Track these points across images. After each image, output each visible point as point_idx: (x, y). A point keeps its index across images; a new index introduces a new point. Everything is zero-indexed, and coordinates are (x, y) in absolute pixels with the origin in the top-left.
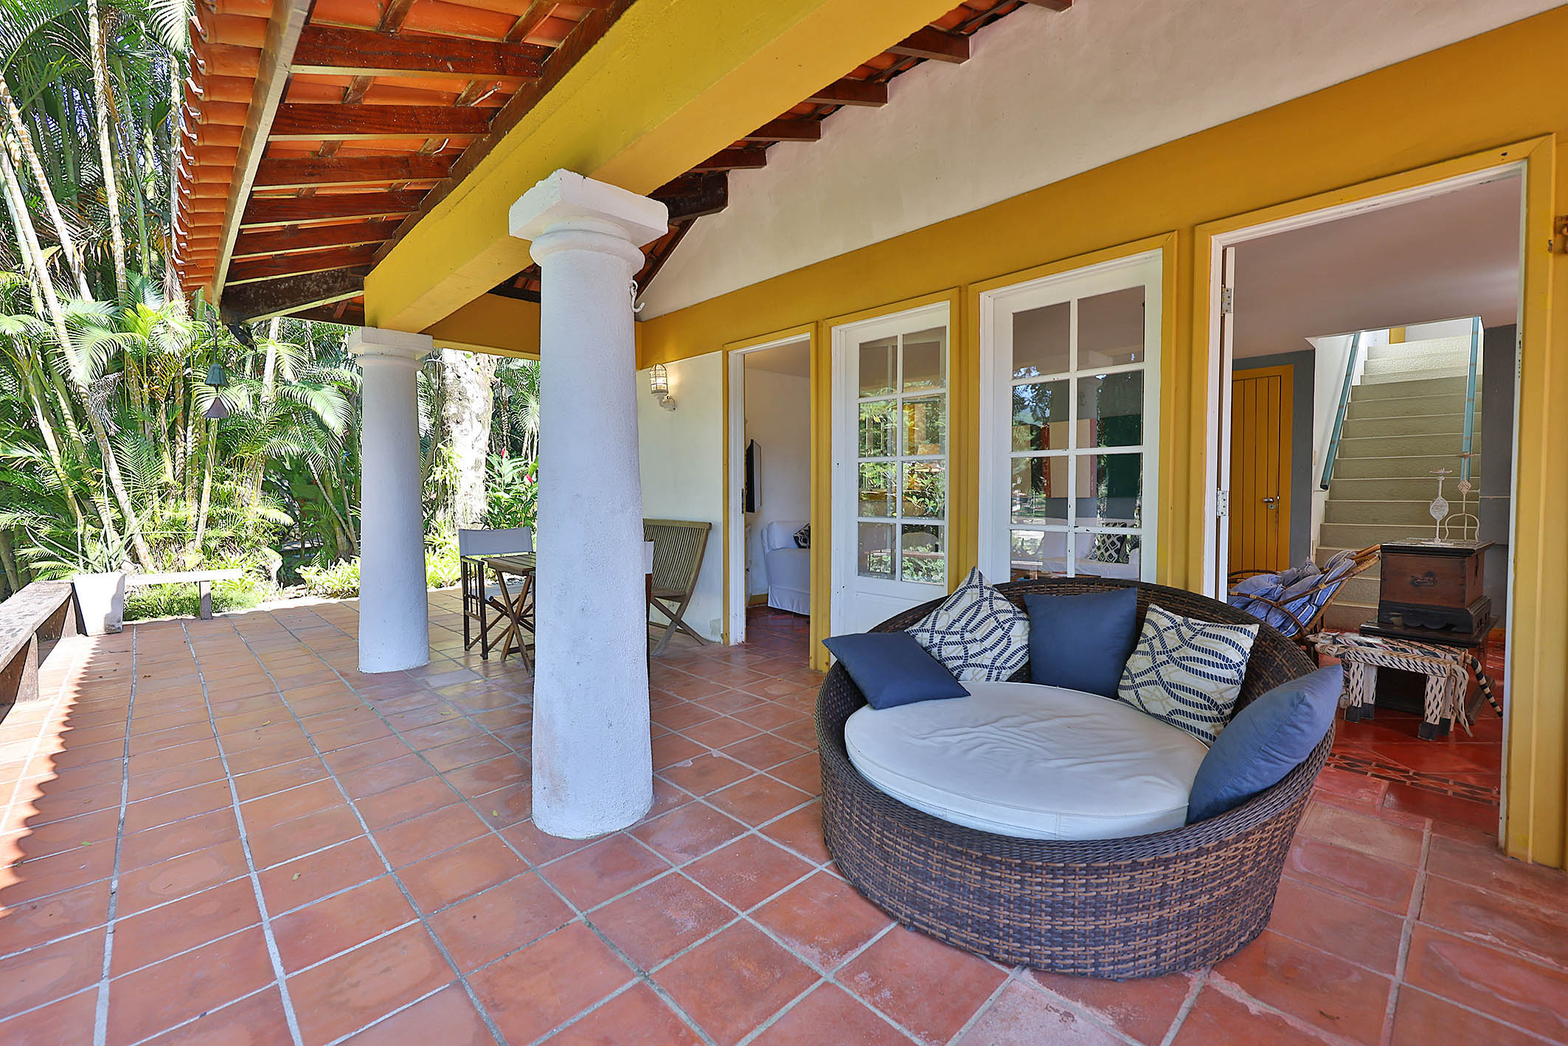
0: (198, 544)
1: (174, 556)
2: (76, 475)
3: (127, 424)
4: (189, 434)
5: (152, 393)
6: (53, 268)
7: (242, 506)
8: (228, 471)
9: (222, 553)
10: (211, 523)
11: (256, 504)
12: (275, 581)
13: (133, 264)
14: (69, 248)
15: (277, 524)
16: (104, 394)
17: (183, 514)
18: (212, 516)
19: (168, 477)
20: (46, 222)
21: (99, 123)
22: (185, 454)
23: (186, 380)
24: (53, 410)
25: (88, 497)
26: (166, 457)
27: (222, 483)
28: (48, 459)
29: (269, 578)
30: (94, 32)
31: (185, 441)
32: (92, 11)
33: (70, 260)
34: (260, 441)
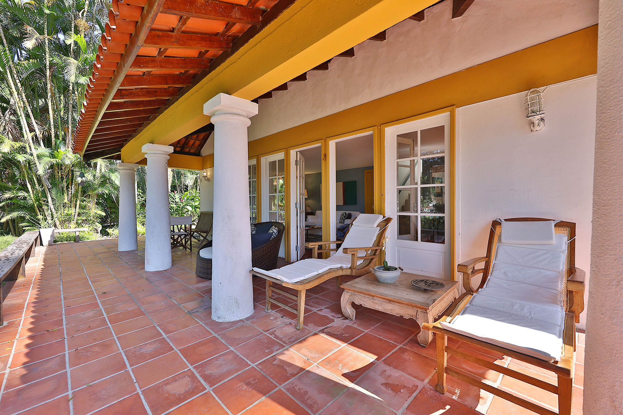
0: (75, 222)
1: (67, 225)
2: (38, 200)
3: (54, 184)
4: (73, 187)
5: (62, 175)
6: (33, 139)
7: (89, 209)
8: (85, 199)
9: (83, 224)
10: (79, 215)
11: (94, 209)
12: (99, 233)
13: (57, 136)
14: (38, 132)
15: (100, 215)
16: (47, 176)
17: (70, 212)
18: (80, 213)
19: (66, 201)
20: (31, 125)
21: (48, 97)
22: (71, 193)
23: (72, 171)
24: (31, 180)
25: (41, 207)
26: (65, 195)
27: (83, 202)
28: (30, 195)
29: (98, 232)
30: (48, 73)
31: (72, 189)
32: (48, 67)
33: (38, 136)
34: (95, 189)
